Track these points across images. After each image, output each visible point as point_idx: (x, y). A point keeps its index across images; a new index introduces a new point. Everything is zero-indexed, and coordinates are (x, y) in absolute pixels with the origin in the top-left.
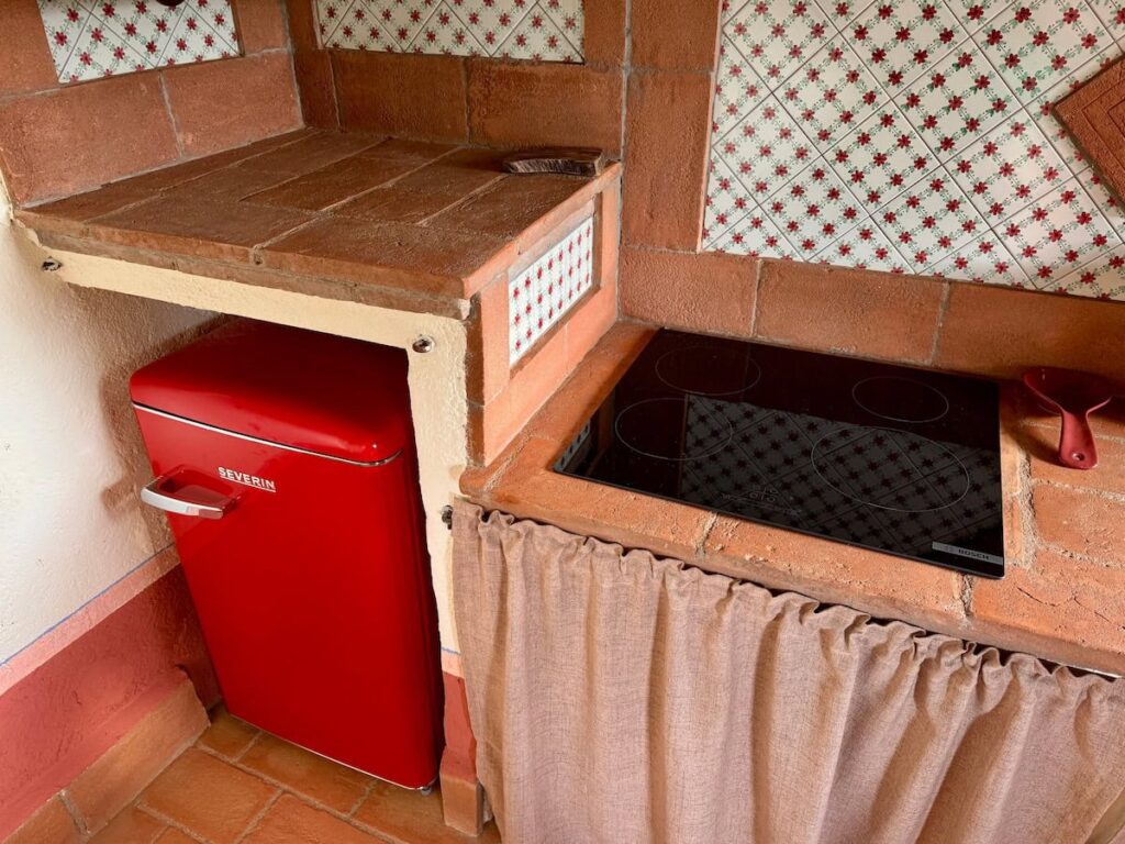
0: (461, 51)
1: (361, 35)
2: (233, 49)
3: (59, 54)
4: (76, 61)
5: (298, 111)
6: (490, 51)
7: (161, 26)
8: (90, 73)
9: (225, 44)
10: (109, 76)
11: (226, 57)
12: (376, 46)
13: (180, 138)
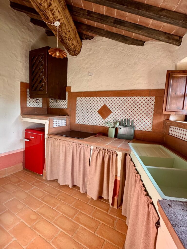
0: (59, 108)
1: (52, 107)
2: (42, 107)
3: (27, 105)
4: (29, 105)
5: (47, 112)
6: (61, 108)
7: (36, 104)
8: (29, 106)
9: (41, 106)
10: (31, 107)
11: (41, 107)
12: (53, 108)
13: (35, 112)
